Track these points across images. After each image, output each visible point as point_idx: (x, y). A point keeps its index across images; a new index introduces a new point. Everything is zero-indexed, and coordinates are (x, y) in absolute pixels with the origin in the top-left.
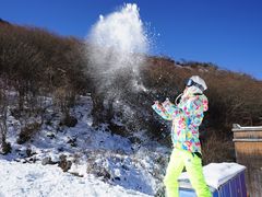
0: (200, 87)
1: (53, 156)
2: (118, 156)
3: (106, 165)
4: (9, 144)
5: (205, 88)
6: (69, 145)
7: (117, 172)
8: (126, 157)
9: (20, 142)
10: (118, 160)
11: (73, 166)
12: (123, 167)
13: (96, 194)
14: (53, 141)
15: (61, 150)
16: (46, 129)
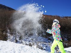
0: (57, 22)
1: (28, 43)
2: (45, 43)
3: (41, 46)
4: (17, 40)
5: (59, 22)
6: (31, 40)
7: (45, 48)
8: (47, 44)
9: (20, 40)
10: (45, 44)
11: (33, 46)
12: (46, 46)
13: (38, 52)
14: (27, 39)
15: (29, 42)
16: (26, 36)
